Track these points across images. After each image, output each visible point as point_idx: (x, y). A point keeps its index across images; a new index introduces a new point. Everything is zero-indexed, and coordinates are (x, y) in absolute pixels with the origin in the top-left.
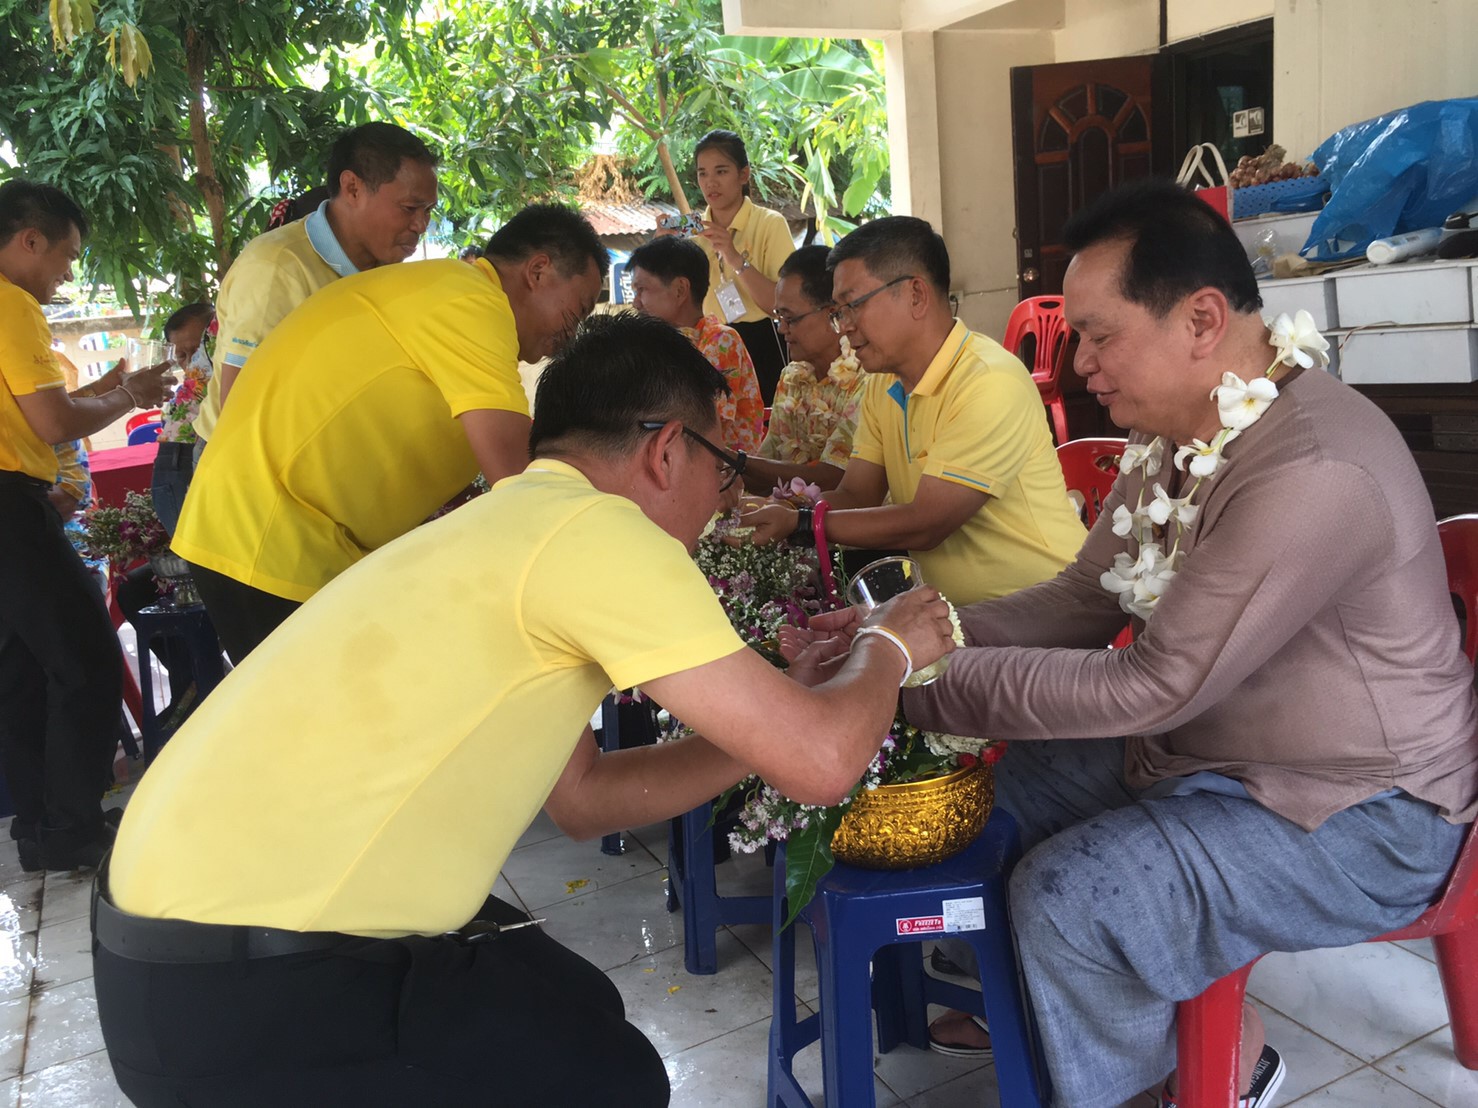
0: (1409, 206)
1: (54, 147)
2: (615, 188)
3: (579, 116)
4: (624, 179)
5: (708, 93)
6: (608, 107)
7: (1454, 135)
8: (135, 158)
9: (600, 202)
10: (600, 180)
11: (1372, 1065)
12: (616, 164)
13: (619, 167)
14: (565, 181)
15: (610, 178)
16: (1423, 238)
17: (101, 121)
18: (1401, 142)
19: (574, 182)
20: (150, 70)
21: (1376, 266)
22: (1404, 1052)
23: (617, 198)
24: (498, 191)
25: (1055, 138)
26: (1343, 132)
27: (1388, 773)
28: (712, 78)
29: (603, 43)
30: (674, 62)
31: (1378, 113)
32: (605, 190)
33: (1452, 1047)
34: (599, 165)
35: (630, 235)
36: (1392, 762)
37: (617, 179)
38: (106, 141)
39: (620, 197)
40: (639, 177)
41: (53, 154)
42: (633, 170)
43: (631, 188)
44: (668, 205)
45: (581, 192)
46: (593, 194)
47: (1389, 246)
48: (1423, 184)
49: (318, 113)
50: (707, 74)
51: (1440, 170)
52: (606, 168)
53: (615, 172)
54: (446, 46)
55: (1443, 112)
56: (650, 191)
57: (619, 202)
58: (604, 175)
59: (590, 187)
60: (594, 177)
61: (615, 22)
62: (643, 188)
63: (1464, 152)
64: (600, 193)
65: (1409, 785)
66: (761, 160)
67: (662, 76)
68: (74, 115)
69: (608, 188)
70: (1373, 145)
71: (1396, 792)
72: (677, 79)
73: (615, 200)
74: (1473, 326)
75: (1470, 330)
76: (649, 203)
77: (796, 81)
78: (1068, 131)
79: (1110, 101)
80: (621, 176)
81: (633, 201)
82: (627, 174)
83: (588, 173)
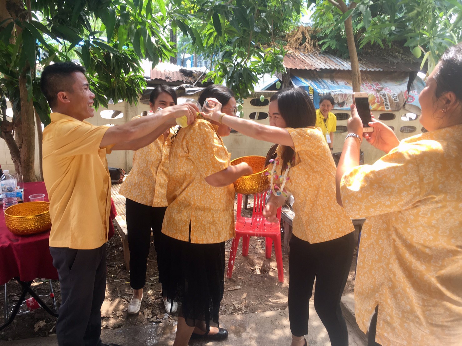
2: (306, 44)
4: (311, 40)
9: (297, 51)
10: (299, 39)
12: (309, 32)
14: (281, 38)
15: (304, 39)
19: (285, 39)
23: (306, 49)
32: (300, 45)
34: (300, 31)
35: (310, 70)
37: (308, 39)
39: (308, 49)
40: (319, 39)
42: (317, 35)
43: (314, 45)
44: (332, 56)
45: (288, 45)
46: (294, 46)
52: (303, 33)
53: (308, 36)
56: (325, 47)
57: (306, 51)
58: (301, 37)
59: (293, 42)
60: (296, 37)
62: (320, 46)
64: (297, 46)
69: (302, 44)
76: (322, 54)
80: (310, 38)
81: (314, 52)
82: (313, 37)
83: (293, 35)
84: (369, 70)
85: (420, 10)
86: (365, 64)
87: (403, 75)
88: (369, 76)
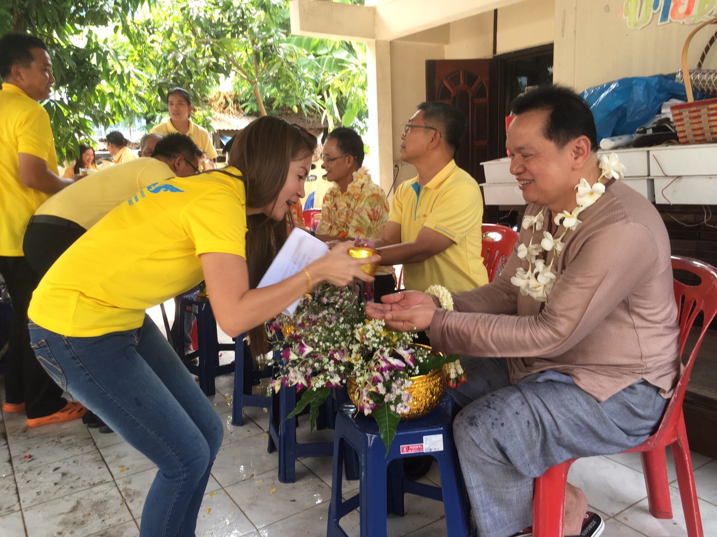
0: (618, 124)
2: (230, 107)
3: (215, 70)
4: (234, 104)
5: (280, 63)
6: (229, 67)
7: (639, 93)
9: (222, 114)
10: (222, 103)
11: (613, 517)
12: (230, 96)
13: (232, 98)
14: (204, 103)
15: (227, 103)
16: (625, 139)
18: (615, 95)
19: (209, 103)
21: (604, 150)
22: (627, 511)
25: (445, 93)
26: (588, 90)
27: (640, 372)
28: (281, 56)
29: (229, 36)
30: (263, 48)
31: (604, 82)
32: (224, 108)
33: (648, 508)
34: (222, 96)
36: (642, 366)
37: (230, 104)
39: (232, 112)
40: (241, 103)
42: (239, 100)
43: (238, 108)
45: (212, 109)
46: (218, 110)
47: (610, 141)
48: (624, 115)
50: (279, 55)
51: (632, 109)
52: (225, 98)
53: (229, 100)
54: (148, 31)
55: (634, 82)
56: (247, 110)
57: (231, 114)
58: (224, 101)
59: (217, 106)
60: (219, 102)
61: (235, 26)
62: (244, 109)
63: (643, 101)
64: (222, 109)
65: (649, 378)
66: (305, 97)
67: (256, 54)
69: (226, 107)
70: (602, 96)
71: (642, 381)
72: (264, 56)
73: (229, 114)
74: (649, 178)
75: (648, 180)
76: (246, 116)
77: (321, 62)
78: (451, 91)
79: (471, 79)
80: (232, 102)
82: (235, 101)
83: (216, 100)
85: (291, 85)
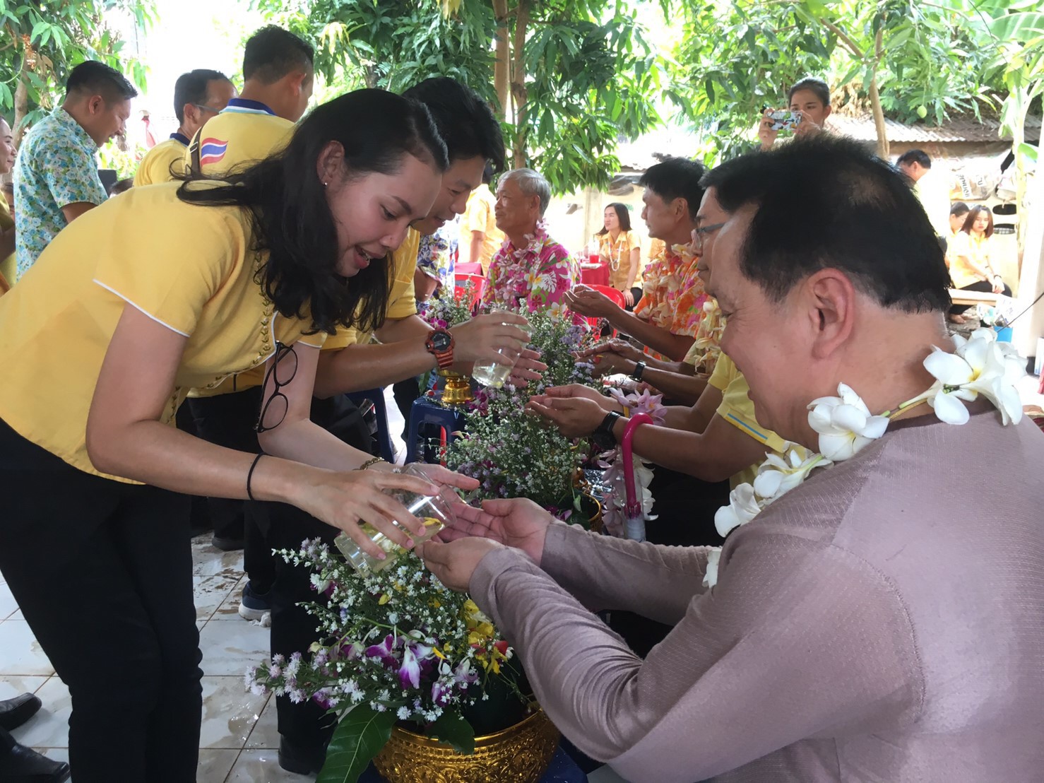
1: (415, 60)
2: (849, 105)
3: (807, 48)
4: (858, 98)
5: (908, 31)
6: (832, 41)
8: (455, 69)
13: (856, 88)
15: (847, 97)
17: (437, 42)
20: (461, 6)
24: (734, 103)
28: (914, 21)
30: (887, 7)
32: (841, 106)
37: (853, 98)
38: (441, 57)
39: (851, 113)
41: (412, 64)
43: (863, 106)
44: (890, 121)
49: (594, 42)
50: (912, 16)
52: (844, 90)
53: (852, 92)
57: (849, 115)
58: (842, 94)
67: (877, 18)
68: (424, 38)
69: (844, 105)
72: (889, 20)
73: (846, 115)
80: (856, 96)
81: (861, 116)
82: (862, 94)
84: (941, 140)
86: (940, 131)
87: (1002, 147)
88: (945, 149)
